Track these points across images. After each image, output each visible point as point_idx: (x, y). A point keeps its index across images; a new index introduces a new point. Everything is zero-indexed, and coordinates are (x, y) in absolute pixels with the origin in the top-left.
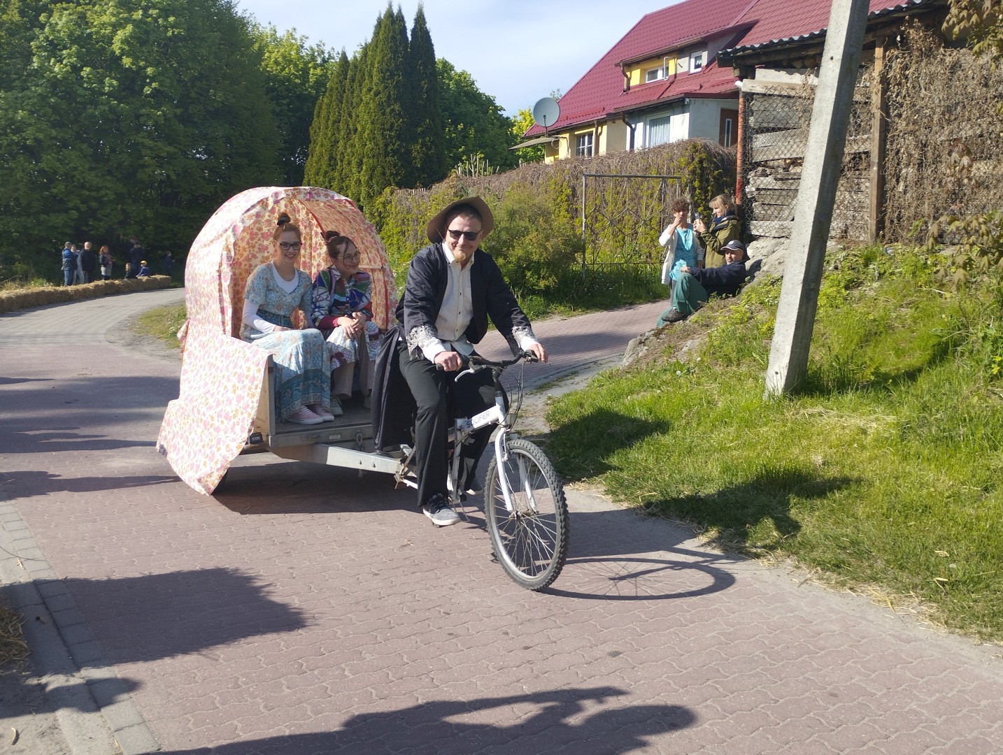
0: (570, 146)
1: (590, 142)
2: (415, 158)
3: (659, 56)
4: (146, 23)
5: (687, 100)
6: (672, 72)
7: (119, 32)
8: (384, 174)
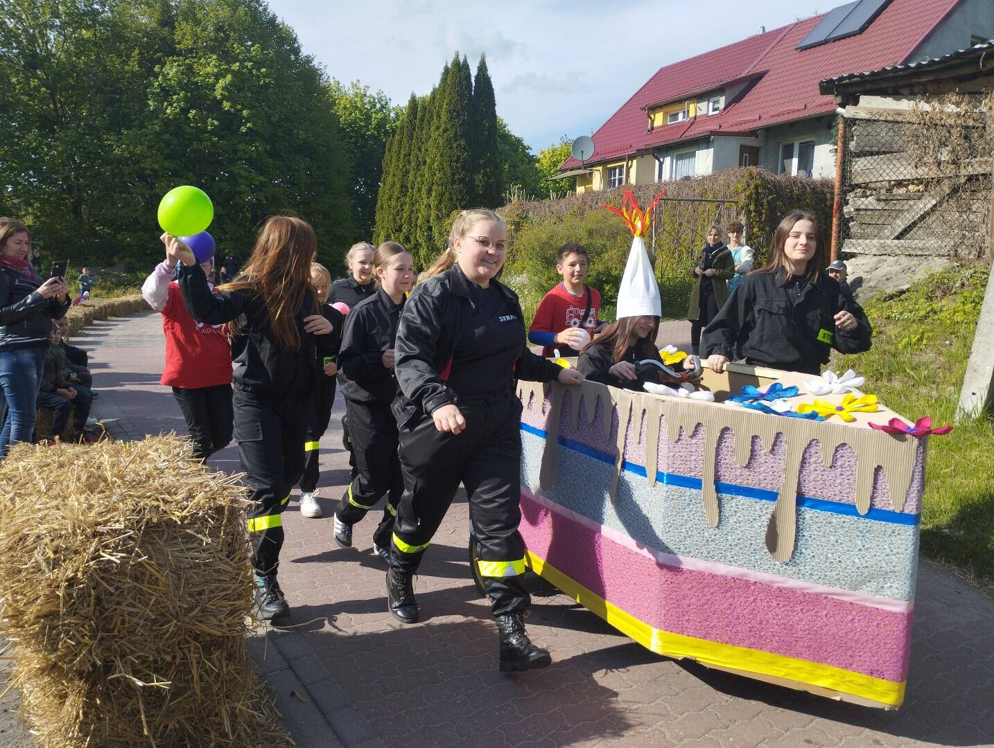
0: (603, 176)
1: (621, 173)
2: (478, 186)
3: (680, 101)
4: (242, 74)
5: (712, 137)
6: (692, 114)
7: (220, 81)
8: (451, 199)
